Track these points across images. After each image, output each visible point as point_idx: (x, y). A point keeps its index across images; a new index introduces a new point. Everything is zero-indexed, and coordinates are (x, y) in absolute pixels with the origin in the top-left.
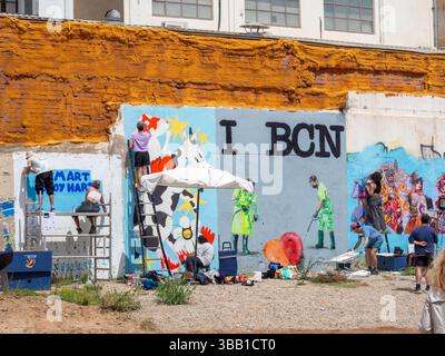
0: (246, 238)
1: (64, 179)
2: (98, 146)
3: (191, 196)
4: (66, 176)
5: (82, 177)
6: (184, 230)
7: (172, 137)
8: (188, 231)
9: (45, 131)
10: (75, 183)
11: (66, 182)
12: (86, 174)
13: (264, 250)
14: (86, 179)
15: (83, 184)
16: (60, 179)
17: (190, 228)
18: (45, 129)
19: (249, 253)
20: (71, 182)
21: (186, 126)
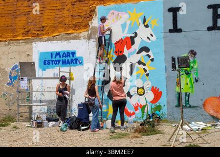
0: (188, 95)
1: (60, 57)
2: (81, 35)
3: (144, 65)
4: (61, 55)
5: (71, 55)
6: (138, 88)
7: (130, 24)
8: (141, 90)
9: (55, 28)
10: (67, 59)
11: (61, 59)
12: (74, 53)
13: (204, 105)
14: (73, 56)
15: (72, 59)
16: (58, 57)
17: (143, 88)
18: (55, 27)
19: (190, 107)
20: (64, 58)
21: (141, 15)
